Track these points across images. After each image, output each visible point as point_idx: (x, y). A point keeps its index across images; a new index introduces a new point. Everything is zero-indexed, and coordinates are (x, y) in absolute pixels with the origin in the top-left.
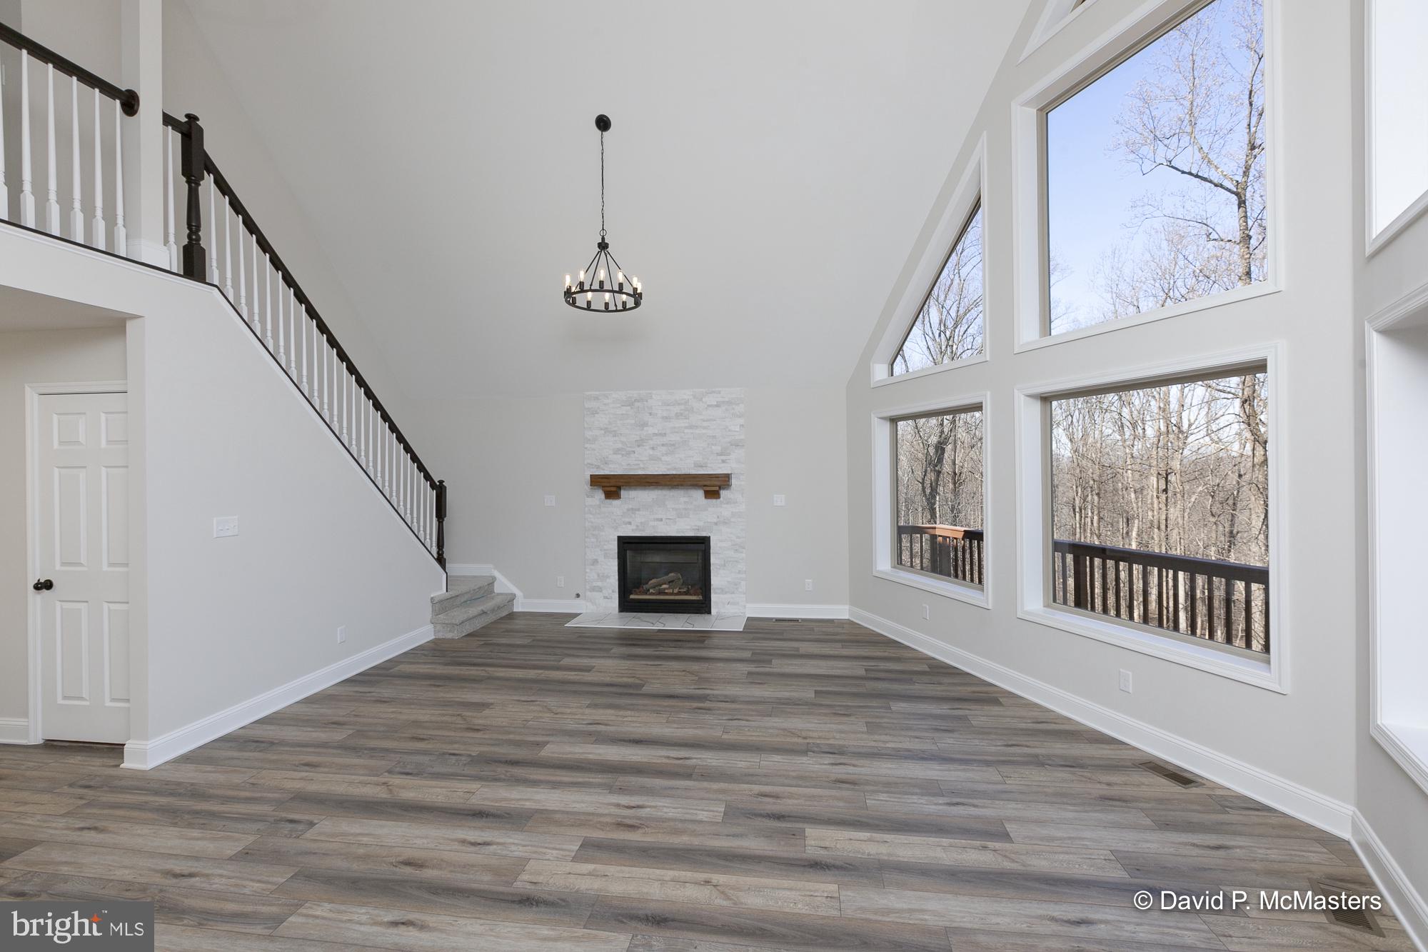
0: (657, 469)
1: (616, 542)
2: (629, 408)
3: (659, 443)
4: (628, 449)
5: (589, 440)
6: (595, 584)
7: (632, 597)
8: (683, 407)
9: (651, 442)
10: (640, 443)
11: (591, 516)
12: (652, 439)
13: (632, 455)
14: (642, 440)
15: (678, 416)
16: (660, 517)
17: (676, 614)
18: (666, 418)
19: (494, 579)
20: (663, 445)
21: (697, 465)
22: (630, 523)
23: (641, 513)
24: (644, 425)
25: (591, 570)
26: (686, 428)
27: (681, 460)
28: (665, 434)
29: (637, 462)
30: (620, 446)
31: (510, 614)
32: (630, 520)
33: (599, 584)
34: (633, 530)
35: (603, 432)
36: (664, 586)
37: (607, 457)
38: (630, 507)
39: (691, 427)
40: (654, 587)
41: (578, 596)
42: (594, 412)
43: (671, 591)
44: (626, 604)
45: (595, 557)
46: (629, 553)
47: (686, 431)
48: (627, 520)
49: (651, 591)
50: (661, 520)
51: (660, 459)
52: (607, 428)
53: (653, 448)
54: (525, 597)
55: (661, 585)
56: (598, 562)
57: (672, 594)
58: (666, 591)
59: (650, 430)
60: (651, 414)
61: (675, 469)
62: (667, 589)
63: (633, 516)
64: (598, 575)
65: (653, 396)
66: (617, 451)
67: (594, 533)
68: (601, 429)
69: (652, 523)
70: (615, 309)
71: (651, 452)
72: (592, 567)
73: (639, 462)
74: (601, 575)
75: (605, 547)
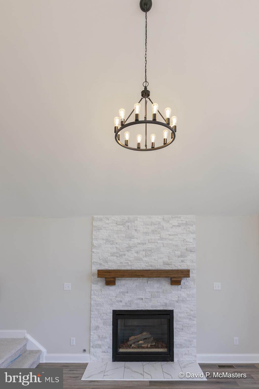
0: (139, 266)
1: (112, 315)
2: (122, 226)
3: (141, 249)
4: (121, 253)
5: (96, 247)
6: (96, 343)
7: (121, 350)
8: (157, 226)
9: (136, 248)
10: (129, 249)
11: (95, 297)
12: (136, 247)
13: (123, 257)
14: (130, 247)
15: (153, 232)
16: (141, 297)
17: (151, 363)
18: (146, 233)
19: (26, 339)
20: (144, 250)
21: (165, 263)
22: (121, 301)
23: (128, 294)
24: (131, 238)
25: (94, 333)
26: (159, 239)
27: (155, 260)
28: (145, 243)
29: (126, 261)
30: (115, 250)
31: (38, 366)
32: (122, 299)
33: (99, 342)
34: (123, 306)
35: (105, 241)
36: (141, 342)
37: (107, 258)
38: (122, 290)
39: (161, 239)
40: (134, 343)
41: (85, 351)
42: (99, 229)
43: (146, 345)
44: (117, 356)
45: (97, 325)
46: (119, 321)
47: (159, 242)
48: (119, 299)
49: (133, 345)
50: (142, 299)
51: (142, 260)
52: (107, 239)
53: (137, 252)
54: (48, 352)
55: (138, 342)
56: (99, 328)
57: (147, 348)
58: (143, 346)
59: (136, 241)
60: (136, 230)
61: (152, 266)
62: (143, 344)
63: (124, 296)
64: (99, 337)
65: (138, 219)
66: (113, 255)
67: (97, 308)
68: (104, 240)
69: (136, 301)
71: (136, 255)
72: (95, 331)
73: (128, 261)
74: (101, 336)
75: (104, 318)
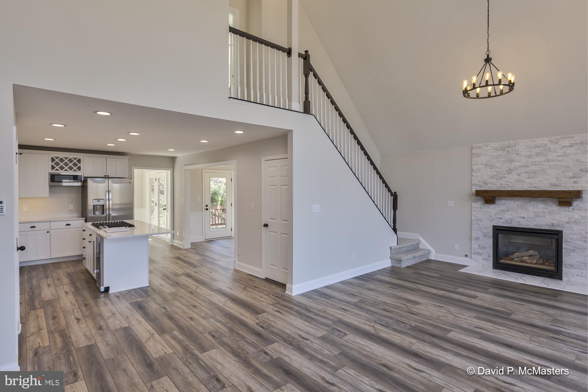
0: (521, 187)
1: (492, 229)
2: (502, 151)
3: (523, 171)
4: (500, 176)
5: (475, 171)
6: (477, 251)
7: (502, 261)
8: (542, 149)
9: (517, 171)
10: (509, 172)
11: (475, 213)
12: (518, 169)
13: (503, 179)
14: (511, 170)
15: (537, 154)
16: (523, 216)
17: (533, 276)
18: (529, 156)
19: (420, 241)
20: (526, 173)
21: (552, 185)
22: (501, 218)
23: (509, 213)
24: (511, 161)
25: (475, 242)
26: (544, 161)
27: (539, 181)
28: (528, 166)
29: (507, 183)
30: (495, 173)
31: (428, 260)
32: (502, 217)
33: (480, 251)
34: (503, 223)
35: (484, 166)
36: (524, 258)
37: (487, 180)
38: (502, 209)
39: (548, 161)
40: (518, 258)
41: (466, 256)
42: (478, 156)
43: (530, 261)
44: (498, 265)
45: (477, 236)
46: (500, 236)
47: (544, 163)
48: (499, 216)
49: (515, 259)
50: (524, 218)
51: (524, 181)
52: (486, 164)
53: (519, 175)
54: (436, 252)
55: (523, 257)
56: (479, 239)
57: (531, 263)
58: (527, 261)
59: (517, 164)
60: (517, 154)
61: (535, 187)
62: (527, 260)
63: (504, 214)
64: (480, 246)
65: (520, 144)
66: (492, 177)
67: (478, 222)
68: (483, 165)
69: (517, 219)
70: (495, 95)
71: (517, 177)
72: (476, 241)
73: (509, 183)
74: (481, 246)
75: (484, 231)
